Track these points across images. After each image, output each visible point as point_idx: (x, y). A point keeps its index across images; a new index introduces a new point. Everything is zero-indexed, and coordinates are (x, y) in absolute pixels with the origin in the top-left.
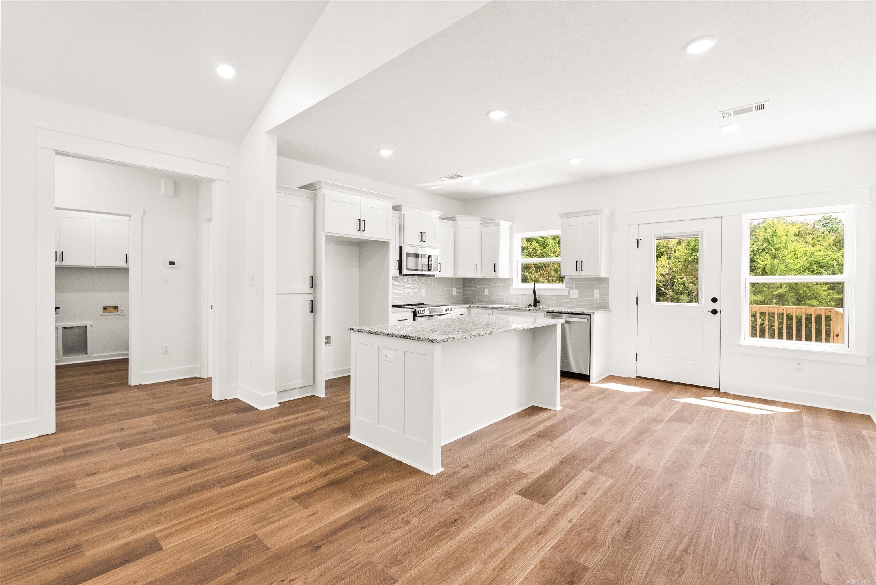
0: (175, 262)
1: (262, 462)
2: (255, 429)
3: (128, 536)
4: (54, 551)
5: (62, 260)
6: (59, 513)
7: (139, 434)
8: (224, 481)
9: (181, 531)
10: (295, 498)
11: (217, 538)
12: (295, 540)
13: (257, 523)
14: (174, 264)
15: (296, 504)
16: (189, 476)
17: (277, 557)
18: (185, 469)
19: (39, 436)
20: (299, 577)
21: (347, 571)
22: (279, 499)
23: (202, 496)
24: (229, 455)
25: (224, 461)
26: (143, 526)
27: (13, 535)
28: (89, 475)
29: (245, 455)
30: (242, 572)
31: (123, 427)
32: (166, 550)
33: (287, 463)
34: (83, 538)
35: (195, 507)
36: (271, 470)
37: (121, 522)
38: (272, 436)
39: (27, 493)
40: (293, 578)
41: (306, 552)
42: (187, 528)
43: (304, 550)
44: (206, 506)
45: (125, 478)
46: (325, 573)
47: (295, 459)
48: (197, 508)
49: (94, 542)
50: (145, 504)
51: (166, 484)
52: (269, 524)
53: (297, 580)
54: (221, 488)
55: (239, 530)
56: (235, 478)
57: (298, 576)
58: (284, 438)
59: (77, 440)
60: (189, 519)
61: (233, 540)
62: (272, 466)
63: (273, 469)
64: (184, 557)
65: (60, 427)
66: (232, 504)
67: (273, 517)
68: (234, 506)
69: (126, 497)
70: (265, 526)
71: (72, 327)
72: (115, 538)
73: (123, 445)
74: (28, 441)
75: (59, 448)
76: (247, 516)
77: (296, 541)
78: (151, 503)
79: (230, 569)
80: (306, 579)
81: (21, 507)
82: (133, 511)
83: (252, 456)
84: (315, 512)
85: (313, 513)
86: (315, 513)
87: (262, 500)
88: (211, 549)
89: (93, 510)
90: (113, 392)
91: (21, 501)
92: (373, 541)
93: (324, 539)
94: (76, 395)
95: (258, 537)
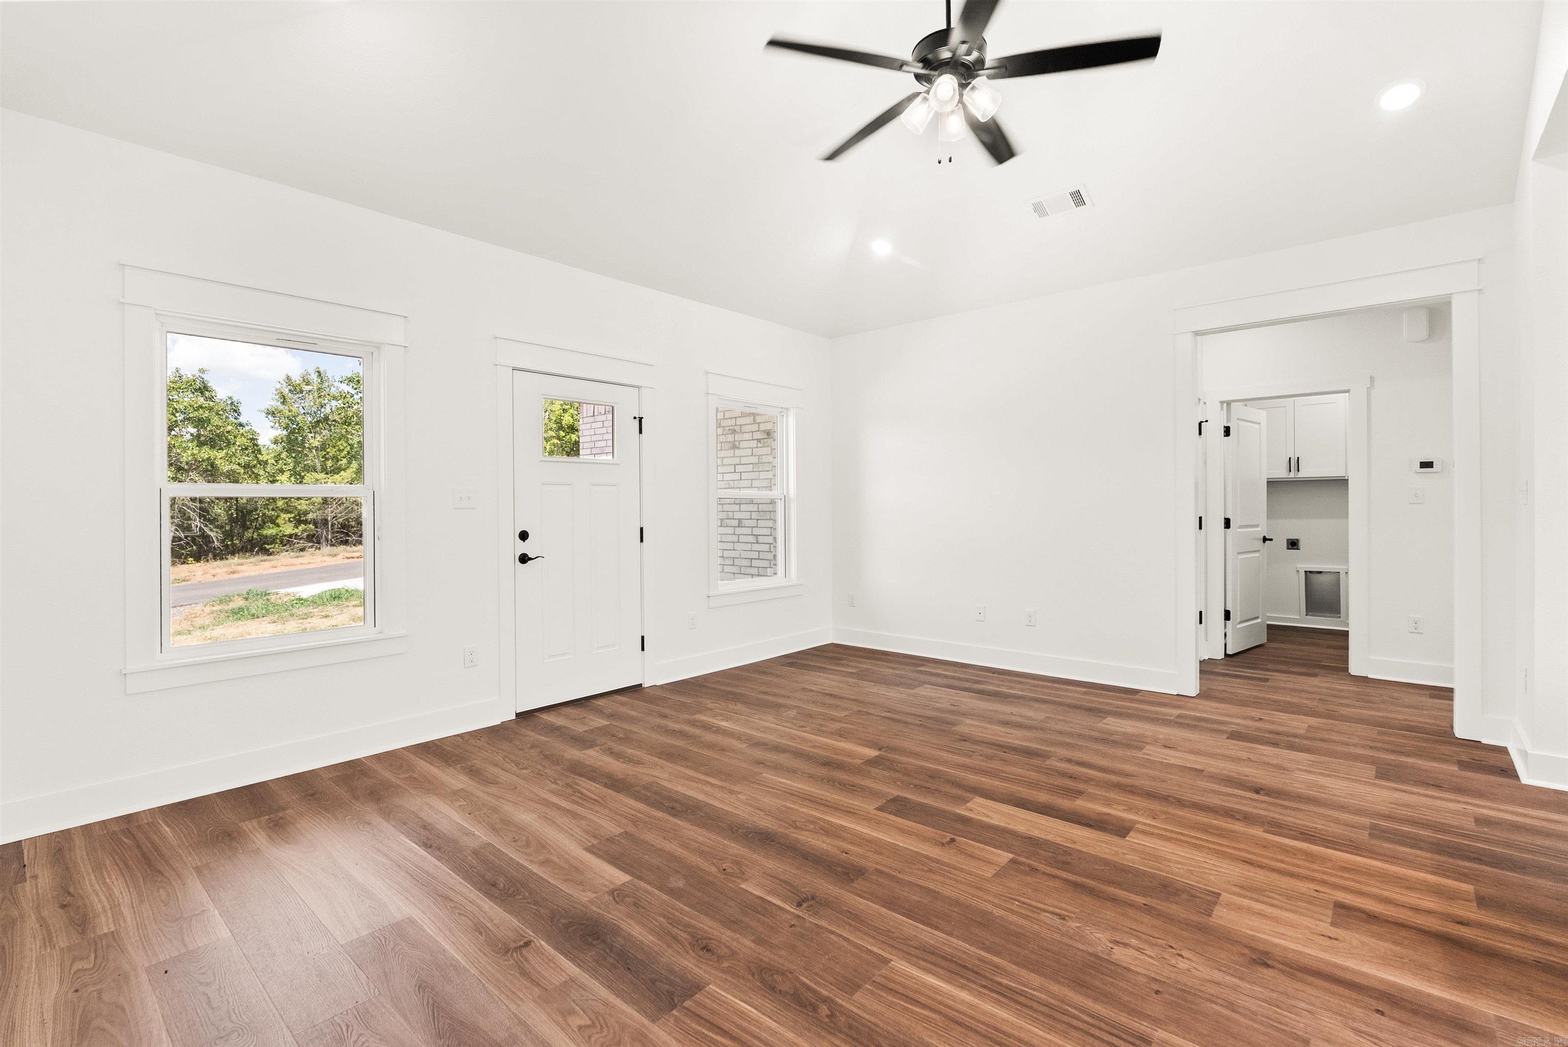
0: (1432, 462)
1: (1373, 842)
2: (1451, 801)
3: (1119, 810)
4: (1065, 785)
5: (1298, 471)
6: (1104, 763)
7: (1271, 732)
8: (1281, 827)
9: (1160, 837)
10: (1340, 906)
11: (1179, 866)
12: (1253, 936)
13: (1242, 887)
14: (1432, 467)
15: (1330, 913)
16: (1250, 799)
17: (1203, 929)
18: (1257, 791)
19: (1177, 695)
20: (1191, 960)
21: (1255, 1013)
22: (1317, 891)
23: (1231, 825)
24: (1342, 808)
25: (1321, 810)
26: (1139, 811)
27: (1061, 760)
28: (1165, 747)
29: (1366, 821)
30: (1151, 907)
31: (1263, 718)
32: (1126, 840)
33: (1421, 867)
34: (1091, 790)
35: (1205, 828)
36: (1371, 858)
37: (1129, 797)
38: (1470, 824)
39: (1105, 736)
40: (1185, 955)
41: (1243, 954)
42: (1169, 839)
43: (1246, 951)
44: (1219, 836)
45: (1189, 765)
46: (1226, 987)
47: (1439, 870)
48: (1208, 832)
49: (1093, 798)
50: (1169, 796)
51: (1214, 792)
52: (1251, 899)
53: (1186, 961)
54: (1264, 831)
55: (1212, 878)
56: (1301, 834)
57: (1194, 959)
58: (1486, 838)
59: (1205, 712)
60: (1182, 834)
61: (1190, 880)
62: (1381, 855)
63: (1375, 859)
64: (1129, 856)
65: (1204, 695)
66: (1249, 854)
67: (1276, 899)
68: (1247, 855)
69: (1164, 781)
70: (1245, 897)
71: (1321, 572)
72: (1109, 805)
73: (1235, 736)
74: (1163, 695)
75: (1177, 712)
76: (1243, 874)
77: (1253, 938)
78: (1175, 798)
79: (1145, 896)
80: (1196, 969)
81: (1089, 744)
82: (1150, 795)
83: (1373, 827)
84: (1341, 938)
85: (1332, 936)
86: (1336, 939)
87: (1292, 875)
88: (1158, 869)
89: (1127, 775)
90: (1315, 675)
91: (1096, 740)
92: (1362, 1035)
93: (1291, 968)
94: (1270, 666)
95: (1218, 898)
